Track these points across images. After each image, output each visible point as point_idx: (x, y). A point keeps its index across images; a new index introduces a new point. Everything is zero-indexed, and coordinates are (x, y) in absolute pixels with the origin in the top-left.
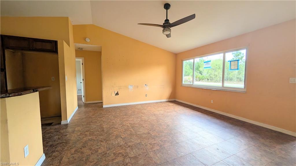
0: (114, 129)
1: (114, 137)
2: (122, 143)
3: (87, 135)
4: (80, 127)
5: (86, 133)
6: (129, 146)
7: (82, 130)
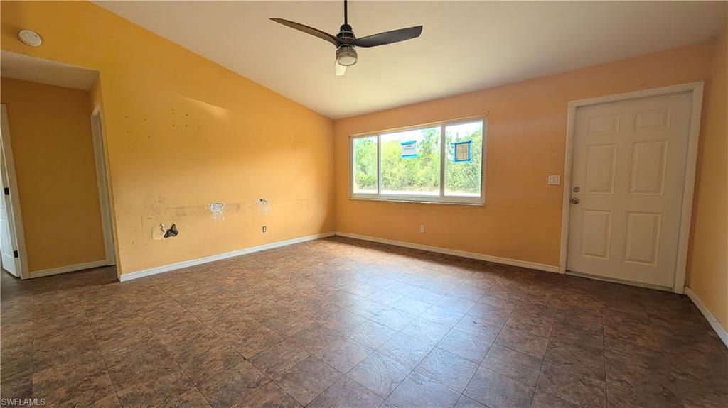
0: (204, 340)
1: (220, 365)
2: (257, 375)
3: (104, 388)
4: (50, 366)
5: (96, 381)
6: (285, 377)
7: (72, 376)
